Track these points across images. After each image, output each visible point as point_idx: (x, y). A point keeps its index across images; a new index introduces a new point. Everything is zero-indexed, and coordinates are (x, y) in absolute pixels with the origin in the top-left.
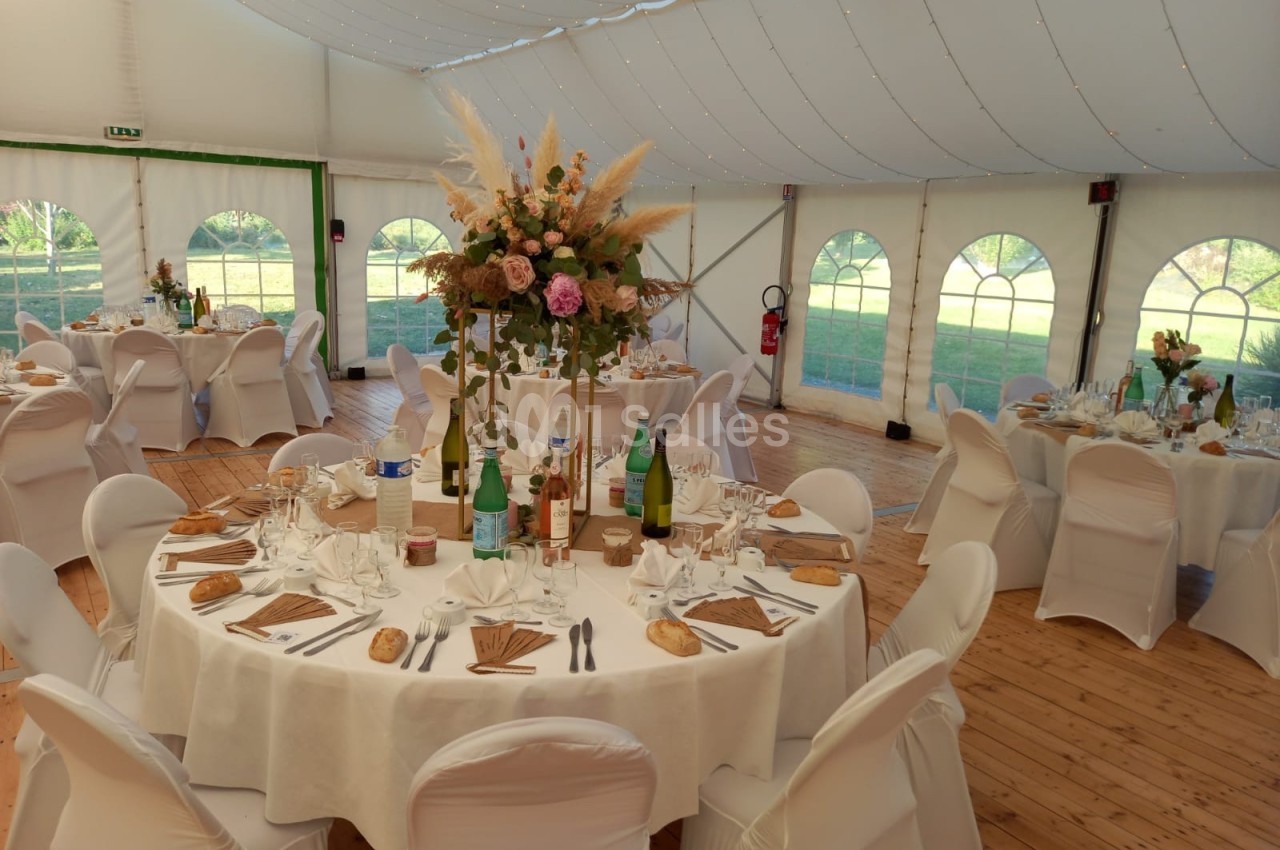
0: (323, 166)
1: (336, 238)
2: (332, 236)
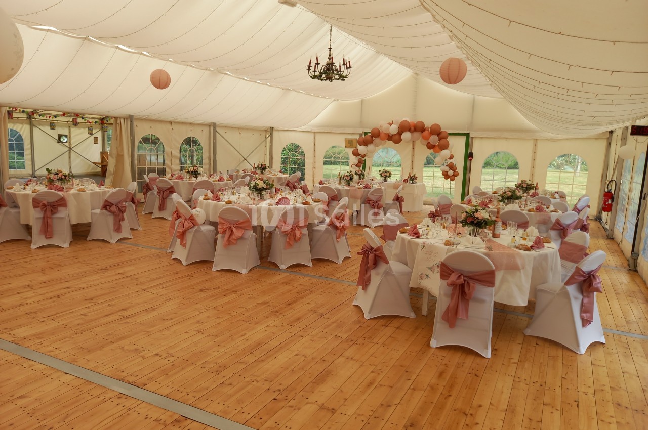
0: (470, 134)
1: (470, 159)
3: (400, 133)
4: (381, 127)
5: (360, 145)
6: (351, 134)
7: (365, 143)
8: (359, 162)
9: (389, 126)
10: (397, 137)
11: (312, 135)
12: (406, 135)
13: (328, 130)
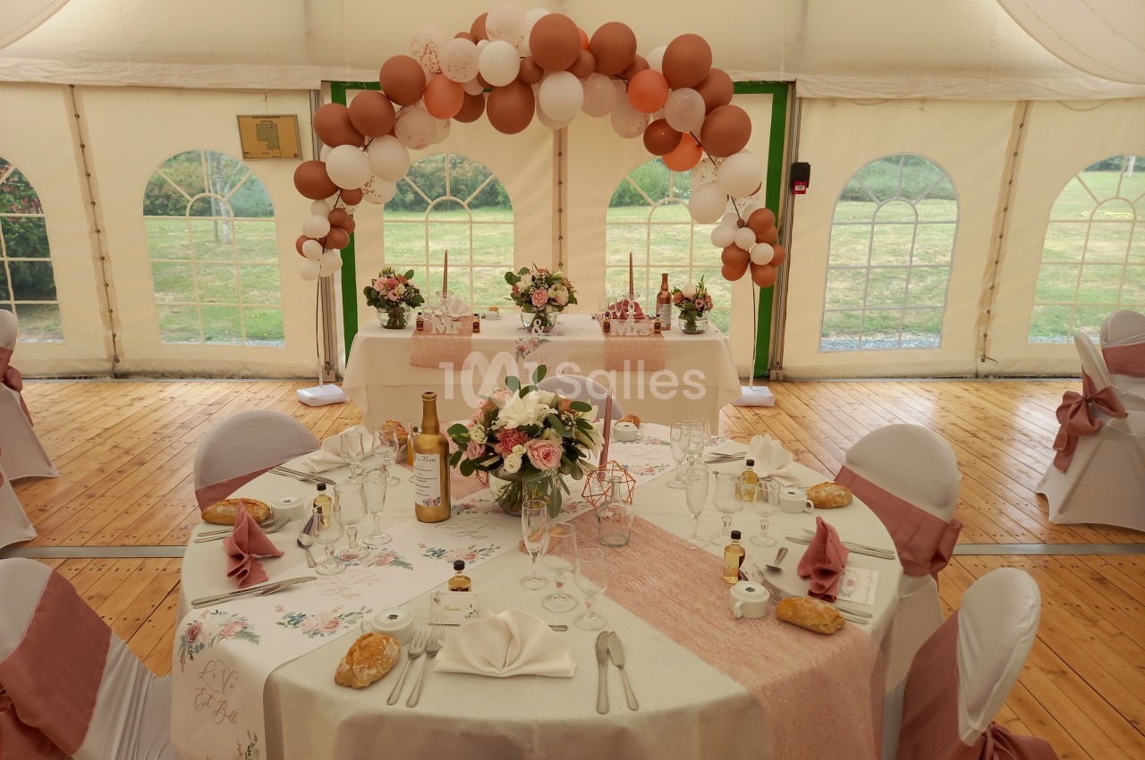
0: (790, 87)
1: (797, 188)
2: (792, 186)
3: (526, 82)
4: (428, 49)
5: (333, 145)
6: (266, 93)
7: (357, 132)
8: (334, 226)
9: (469, 43)
10: (513, 101)
11: (57, 105)
12: (560, 90)
13: (140, 74)
